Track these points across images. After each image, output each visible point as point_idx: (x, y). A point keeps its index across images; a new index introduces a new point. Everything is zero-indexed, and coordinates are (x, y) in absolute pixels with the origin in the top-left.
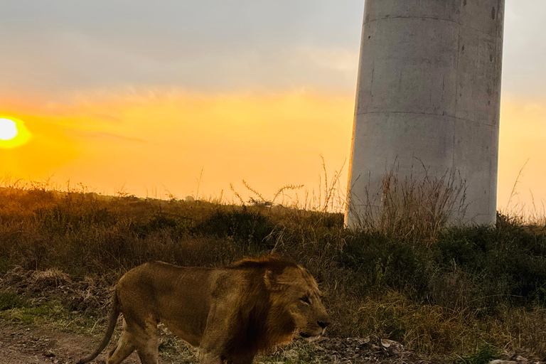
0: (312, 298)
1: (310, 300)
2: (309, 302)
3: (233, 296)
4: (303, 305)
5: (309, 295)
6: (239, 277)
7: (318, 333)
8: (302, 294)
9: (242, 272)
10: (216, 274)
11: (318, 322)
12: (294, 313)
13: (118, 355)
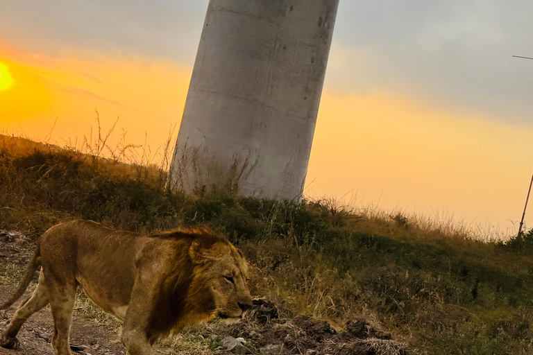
0: (237, 277)
1: (235, 280)
2: (233, 281)
3: (159, 267)
4: (227, 283)
5: (234, 273)
6: (167, 247)
7: (236, 315)
8: (226, 272)
9: (171, 241)
10: (144, 240)
11: (239, 303)
12: (215, 291)
13: (29, 307)
